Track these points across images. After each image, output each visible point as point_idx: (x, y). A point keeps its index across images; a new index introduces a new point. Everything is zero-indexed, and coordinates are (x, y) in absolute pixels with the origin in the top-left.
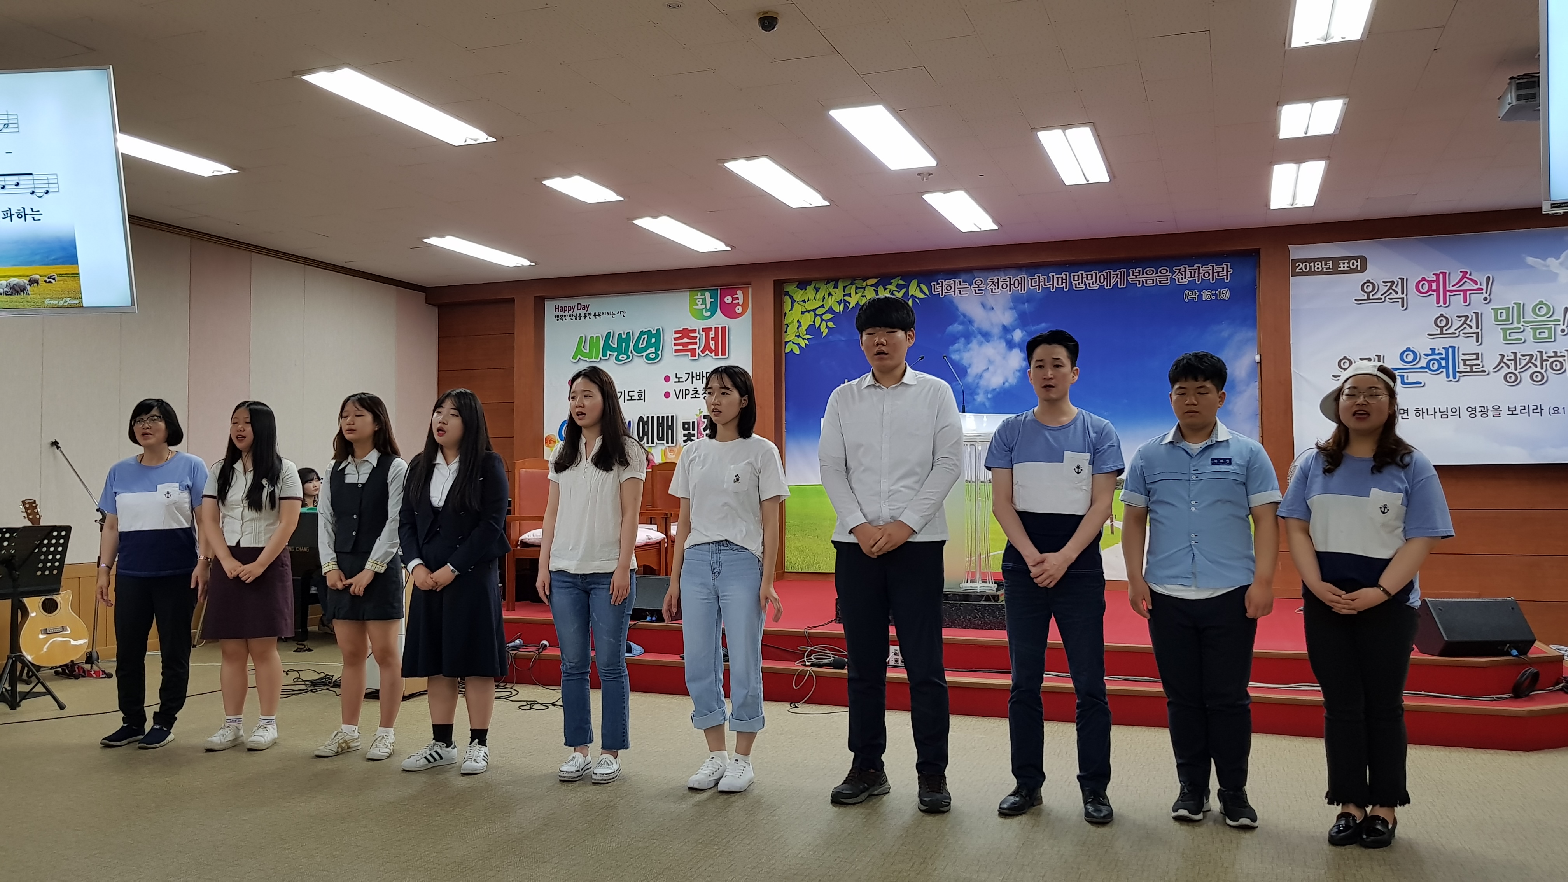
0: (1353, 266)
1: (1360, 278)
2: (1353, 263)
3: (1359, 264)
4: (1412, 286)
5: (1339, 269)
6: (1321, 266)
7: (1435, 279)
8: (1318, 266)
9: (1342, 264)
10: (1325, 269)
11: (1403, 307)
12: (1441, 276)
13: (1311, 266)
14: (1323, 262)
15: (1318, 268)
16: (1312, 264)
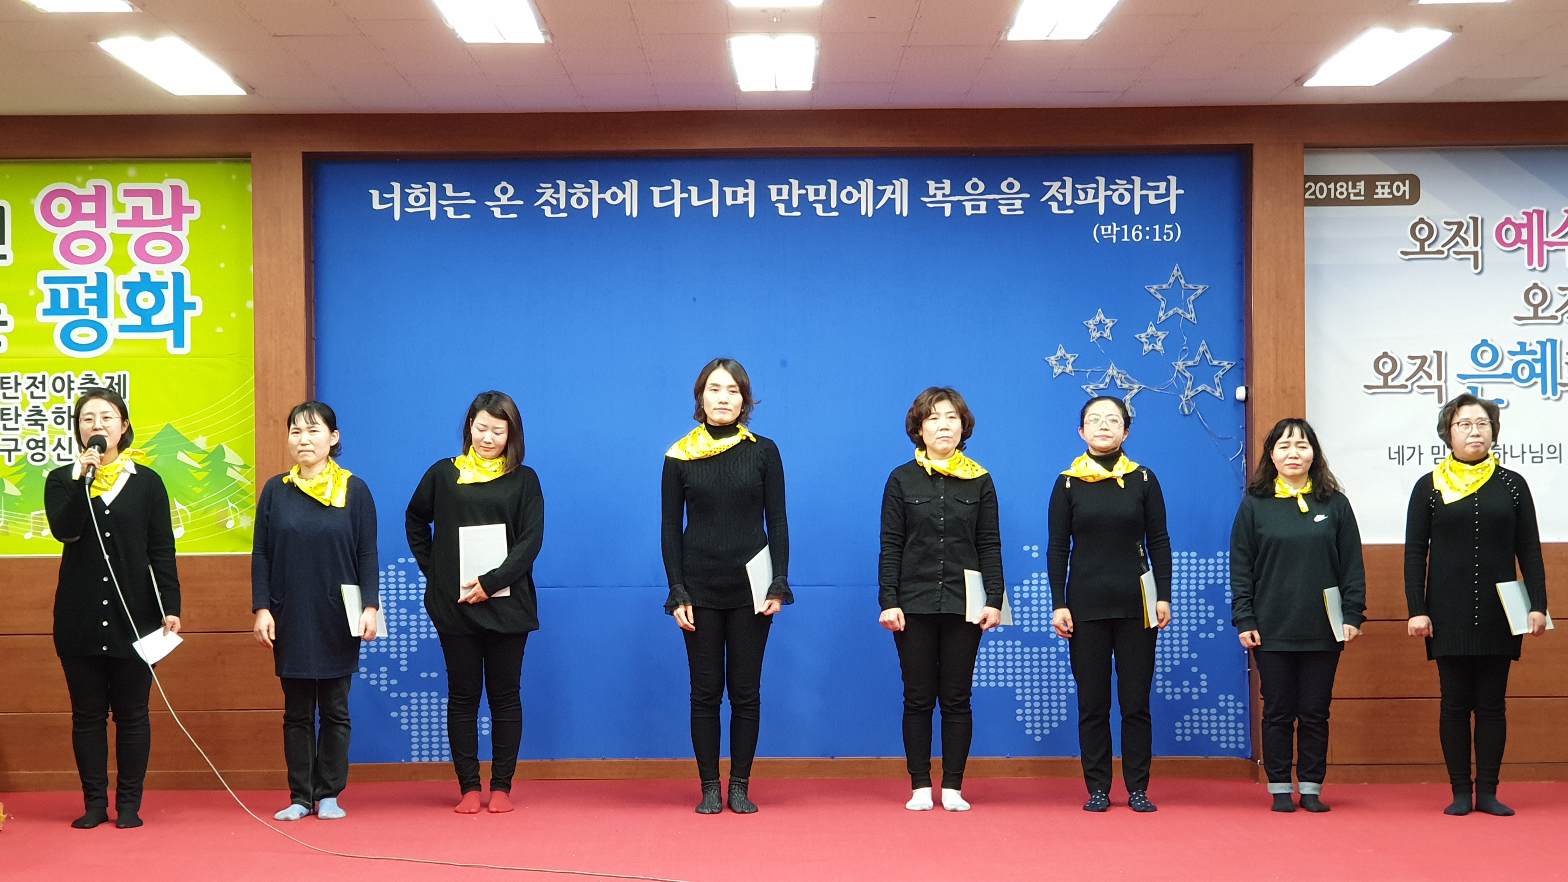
0: (1398, 191)
1: (1410, 213)
2: (1398, 187)
3: (1407, 188)
4: (1490, 232)
5: (1375, 197)
6: (1347, 189)
7: (1525, 221)
8: (1341, 190)
9: (1379, 187)
10: (1352, 195)
11: (1476, 267)
12: (1535, 216)
13: (1329, 190)
14: (1350, 183)
15: (1342, 193)
16: (1332, 186)
